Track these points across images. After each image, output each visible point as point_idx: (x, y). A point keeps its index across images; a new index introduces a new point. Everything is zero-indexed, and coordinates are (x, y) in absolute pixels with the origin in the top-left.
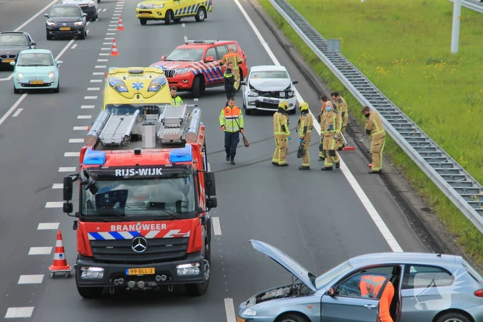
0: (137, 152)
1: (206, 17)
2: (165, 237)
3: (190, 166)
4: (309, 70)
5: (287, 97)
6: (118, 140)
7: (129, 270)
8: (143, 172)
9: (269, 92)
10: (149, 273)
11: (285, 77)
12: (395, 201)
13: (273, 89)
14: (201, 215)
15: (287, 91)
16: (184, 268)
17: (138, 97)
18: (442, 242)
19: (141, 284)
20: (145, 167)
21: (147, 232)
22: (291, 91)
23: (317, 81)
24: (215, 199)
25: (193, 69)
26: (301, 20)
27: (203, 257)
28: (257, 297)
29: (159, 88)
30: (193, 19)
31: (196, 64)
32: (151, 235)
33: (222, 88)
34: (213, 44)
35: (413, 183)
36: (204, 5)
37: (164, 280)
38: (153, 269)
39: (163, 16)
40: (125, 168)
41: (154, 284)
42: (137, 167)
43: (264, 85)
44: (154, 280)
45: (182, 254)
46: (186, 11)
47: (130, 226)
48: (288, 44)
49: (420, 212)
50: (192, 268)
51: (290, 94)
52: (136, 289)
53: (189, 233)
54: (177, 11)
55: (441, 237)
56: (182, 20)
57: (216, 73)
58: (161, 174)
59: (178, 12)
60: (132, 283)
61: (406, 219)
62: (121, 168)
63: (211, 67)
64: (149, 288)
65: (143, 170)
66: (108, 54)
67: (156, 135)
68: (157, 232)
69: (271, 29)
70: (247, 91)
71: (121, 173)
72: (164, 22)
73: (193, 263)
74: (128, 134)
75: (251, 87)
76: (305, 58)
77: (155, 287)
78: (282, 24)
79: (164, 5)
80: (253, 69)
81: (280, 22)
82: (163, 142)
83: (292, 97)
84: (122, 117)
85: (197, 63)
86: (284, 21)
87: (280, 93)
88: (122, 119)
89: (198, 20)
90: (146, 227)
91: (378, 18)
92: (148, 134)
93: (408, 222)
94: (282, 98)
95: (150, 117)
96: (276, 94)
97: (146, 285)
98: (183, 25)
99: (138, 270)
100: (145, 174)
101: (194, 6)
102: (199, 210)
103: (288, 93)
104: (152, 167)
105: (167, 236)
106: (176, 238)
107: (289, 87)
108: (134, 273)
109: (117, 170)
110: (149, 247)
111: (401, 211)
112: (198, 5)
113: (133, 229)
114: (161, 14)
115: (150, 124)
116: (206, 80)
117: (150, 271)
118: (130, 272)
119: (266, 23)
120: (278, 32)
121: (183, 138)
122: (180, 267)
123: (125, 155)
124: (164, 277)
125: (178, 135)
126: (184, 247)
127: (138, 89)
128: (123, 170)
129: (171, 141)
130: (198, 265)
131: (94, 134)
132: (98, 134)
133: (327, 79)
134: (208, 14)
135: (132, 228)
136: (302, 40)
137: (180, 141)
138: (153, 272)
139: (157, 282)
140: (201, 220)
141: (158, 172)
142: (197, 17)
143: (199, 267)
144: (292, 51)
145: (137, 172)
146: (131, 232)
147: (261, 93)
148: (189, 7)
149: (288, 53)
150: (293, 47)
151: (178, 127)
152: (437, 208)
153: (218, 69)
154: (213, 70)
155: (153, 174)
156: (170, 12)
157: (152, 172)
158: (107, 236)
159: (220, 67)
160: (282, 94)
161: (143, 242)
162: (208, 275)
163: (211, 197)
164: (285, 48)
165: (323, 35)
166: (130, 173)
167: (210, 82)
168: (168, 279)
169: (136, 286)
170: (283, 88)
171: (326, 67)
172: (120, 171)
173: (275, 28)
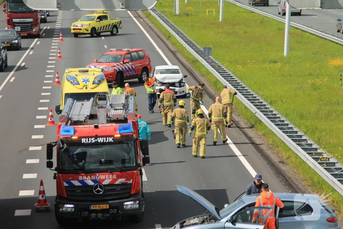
0: (96, 127)
1: (117, 32)
2: (115, 183)
3: (132, 135)
4: (191, 68)
5: (180, 86)
6: (82, 119)
7: (92, 206)
8: (100, 140)
9: (169, 83)
10: (105, 208)
11: (178, 73)
12: (260, 157)
13: (171, 81)
14: (139, 168)
15: (180, 82)
16: (129, 204)
17: (86, 88)
18: (295, 184)
19: (100, 215)
20: (102, 137)
21: (103, 180)
22: (183, 82)
23: (198, 75)
24: (149, 157)
25: (116, 68)
26: (182, 34)
27: (141, 197)
28: (180, 224)
29: (100, 82)
30: (109, 33)
31: (118, 65)
32: (106, 182)
33: (137, 80)
34: (128, 51)
35: (271, 144)
36: (116, 24)
37: (115, 212)
38: (108, 205)
39: (89, 32)
40: (88, 137)
41: (108, 215)
42: (96, 137)
43: (165, 78)
44: (109, 213)
45: (127, 195)
46: (105, 28)
47: (92, 176)
48: (175, 50)
49: (278, 163)
50: (134, 204)
51: (182, 84)
52: (96, 219)
53: (131, 181)
54: (98, 28)
55: (294, 181)
56: (102, 34)
57: (131, 71)
58: (112, 141)
59: (99, 29)
60: (94, 215)
61: (270, 169)
62: (85, 137)
63: (128, 66)
64: (105, 218)
65: (100, 138)
66: (55, 58)
67: (107, 114)
68: (110, 180)
69: (162, 40)
71: (86, 141)
72: (90, 35)
73: (134, 201)
74: (89, 115)
76: (188, 59)
77: (108, 217)
78: (169, 37)
79: (90, 24)
80: (157, 68)
81: (168, 36)
82: (112, 119)
83: (183, 86)
84: (82, 103)
85: (118, 64)
86: (170, 35)
89: (112, 34)
90: (102, 177)
91: (232, 32)
92: (101, 114)
93: (271, 171)
94: (177, 87)
95: (101, 103)
96: (173, 84)
97: (103, 216)
98: (103, 38)
99: (97, 206)
100: (102, 141)
101: (110, 25)
102: (138, 165)
104: (106, 137)
105: (117, 183)
106: (122, 184)
107: (182, 80)
108: (95, 208)
109: (83, 139)
110: (105, 191)
111: (265, 163)
112: (113, 24)
113: (94, 179)
114: (88, 31)
115: (102, 107)
116: (125, 75)
117: (105, 206)
118: (92, 207)
119: (158, 36)
120: (168, 42)
121: (125, 117)
122: (126, 203)
123: (88, 128)
124: (115, 211)
125: (122, 115)
126: (128, 190)
127: (86, 83)
128: (87, 139)
129: (117, 119)
130: (138, 202)
131: (66, 114)
132: (68, 114)
133: (204, 74)
134: (119, 30)
135: (93, 177)
136: (184, 48)
137: (123, 119)
138: (108, 207)
139: (111, 214)
140: (139, 172)
141: (111, 140)
142: (112, 32)
143: (139, 204)
144: (178, 55)
145: (96, 140)
146: (93, 181)
147: (163, 84)
148: (104, 26)
149: (175, 56)
150: (178, 52)
151: (121, 109)
152: (289, 161)
153: (132, 67)
154: (129, 68)
155: (107, 141)
156: (93, 29)
157: (106, 140)
158: (76, 183)
160: (177, 85)
161: (101, 187)
162: (143, 209)
163: (146, 156)
164: (173, 53)
165: (198, 44)
166: (91, 141)
167: (127, 76)
168: (118, 212)
169: (96, 216)
170: (178, 80)
171: (203, 65)
172: (85, 139)
173: (165, 40)
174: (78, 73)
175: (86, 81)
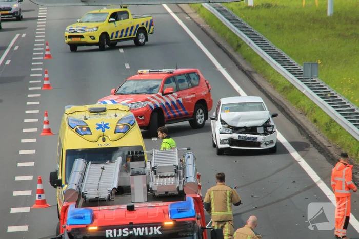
0: (131, 208)
1: (146, 40)
3: (194, 222)
4: (281, 99)
5: (266, 133)
6: (104, 194)
8: (138, 232)
9: (245, 128)
11: (262, 109)
13: (249, 124)
15: (266, 125)
17: (104, 140)
20: (141, 225)
22: (270, 126)
23: (294, 112)
25: (149, 103)
26: (261, 40)
29: (127, 129)
30: (132, 42)
31: (152, 97)
33: (187, 123)
34: (171, 73)
36: (144, 26)
39: (97, 40)
40: (117, 227)
42: (131, 226)
43: (238, 119)
46: (124, 34)
48: (250, 69)
51: (269, 129)
54: (113, 34)
56: (119, 44)
57: (176, 107)
58: (160, 233)
59: (115, 35)
62: (112, 228)
63: (171, 100)
65: (139, 229)
66: (39, 88)
67: (148, 186)
69: (226, 52)
70: (217, 126)
71: (113, 234)
72: (98, 47)
74: (116, 186)
75: (223, 122)
78: (239, 46)
79: (98, 27)
80: (224, 101)
81: (236, 44)
82: (157, 194)
83: (271, 132)
84: (102, 165)
85: (153, 95)
86: (241, 42)
87: (258, 128)
88: (103, 169)
89: (138, 44)
91: (352, 35)
92: (138, 185)
94: (260, 134)
95: (135, 165)
96: (253, 130)
98: (121, 51)
100: (141, 234)
101: (132, 27)
103: (266, 128)
104: (149, 225)
107: (268, 121)
109: (107, 231)
112: (138, 26)
114: (94, 39)
115: (138, 174)
116: (166, 115)
119: (219, 46)
120: (235, 55)
121: (181, 189)
123: (115, 212)
125: (174, 186)
127: (103, 131)
128: (115, 230)
129: (167, 193)
131: (75, 187)
132: (79, 187)
133: (306, 109)
134: (149, 36)
136: (267, 64)
137: (177, 193)
141: (157, 230)
142: (136, 40)
144: (257, 77)
145: (131, 232)
147: (235, 129)
148: (122, 31)
149: (252, 79)
150: (256, 72)
153: (178, 101)
154: (173, 102)
155: (151, 233)
156: (104, 35)
157: (149, 231)
159: (180, 99)
160: (260, 130)
164: (248, 74)
165: (291, 56)
166: (123, 233)
167: (170, 117)
170: (261, 122)
171: (303, 95)
172: (111, 231)
173: (231, 51)
174: (87, 114)
175: (103, 127)
